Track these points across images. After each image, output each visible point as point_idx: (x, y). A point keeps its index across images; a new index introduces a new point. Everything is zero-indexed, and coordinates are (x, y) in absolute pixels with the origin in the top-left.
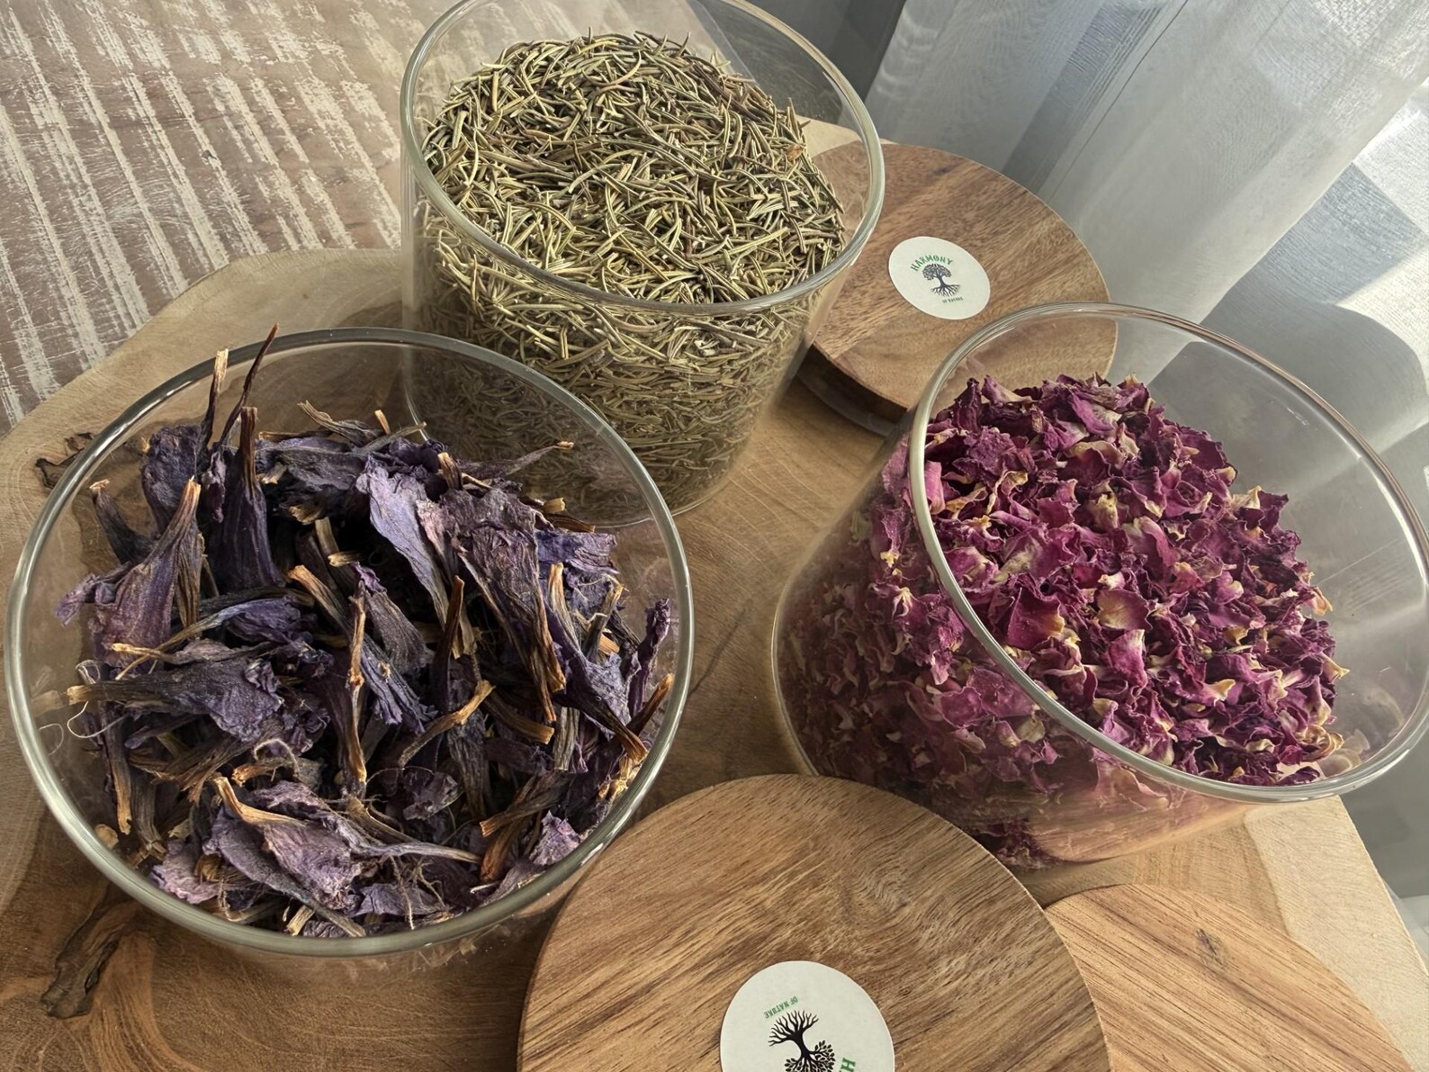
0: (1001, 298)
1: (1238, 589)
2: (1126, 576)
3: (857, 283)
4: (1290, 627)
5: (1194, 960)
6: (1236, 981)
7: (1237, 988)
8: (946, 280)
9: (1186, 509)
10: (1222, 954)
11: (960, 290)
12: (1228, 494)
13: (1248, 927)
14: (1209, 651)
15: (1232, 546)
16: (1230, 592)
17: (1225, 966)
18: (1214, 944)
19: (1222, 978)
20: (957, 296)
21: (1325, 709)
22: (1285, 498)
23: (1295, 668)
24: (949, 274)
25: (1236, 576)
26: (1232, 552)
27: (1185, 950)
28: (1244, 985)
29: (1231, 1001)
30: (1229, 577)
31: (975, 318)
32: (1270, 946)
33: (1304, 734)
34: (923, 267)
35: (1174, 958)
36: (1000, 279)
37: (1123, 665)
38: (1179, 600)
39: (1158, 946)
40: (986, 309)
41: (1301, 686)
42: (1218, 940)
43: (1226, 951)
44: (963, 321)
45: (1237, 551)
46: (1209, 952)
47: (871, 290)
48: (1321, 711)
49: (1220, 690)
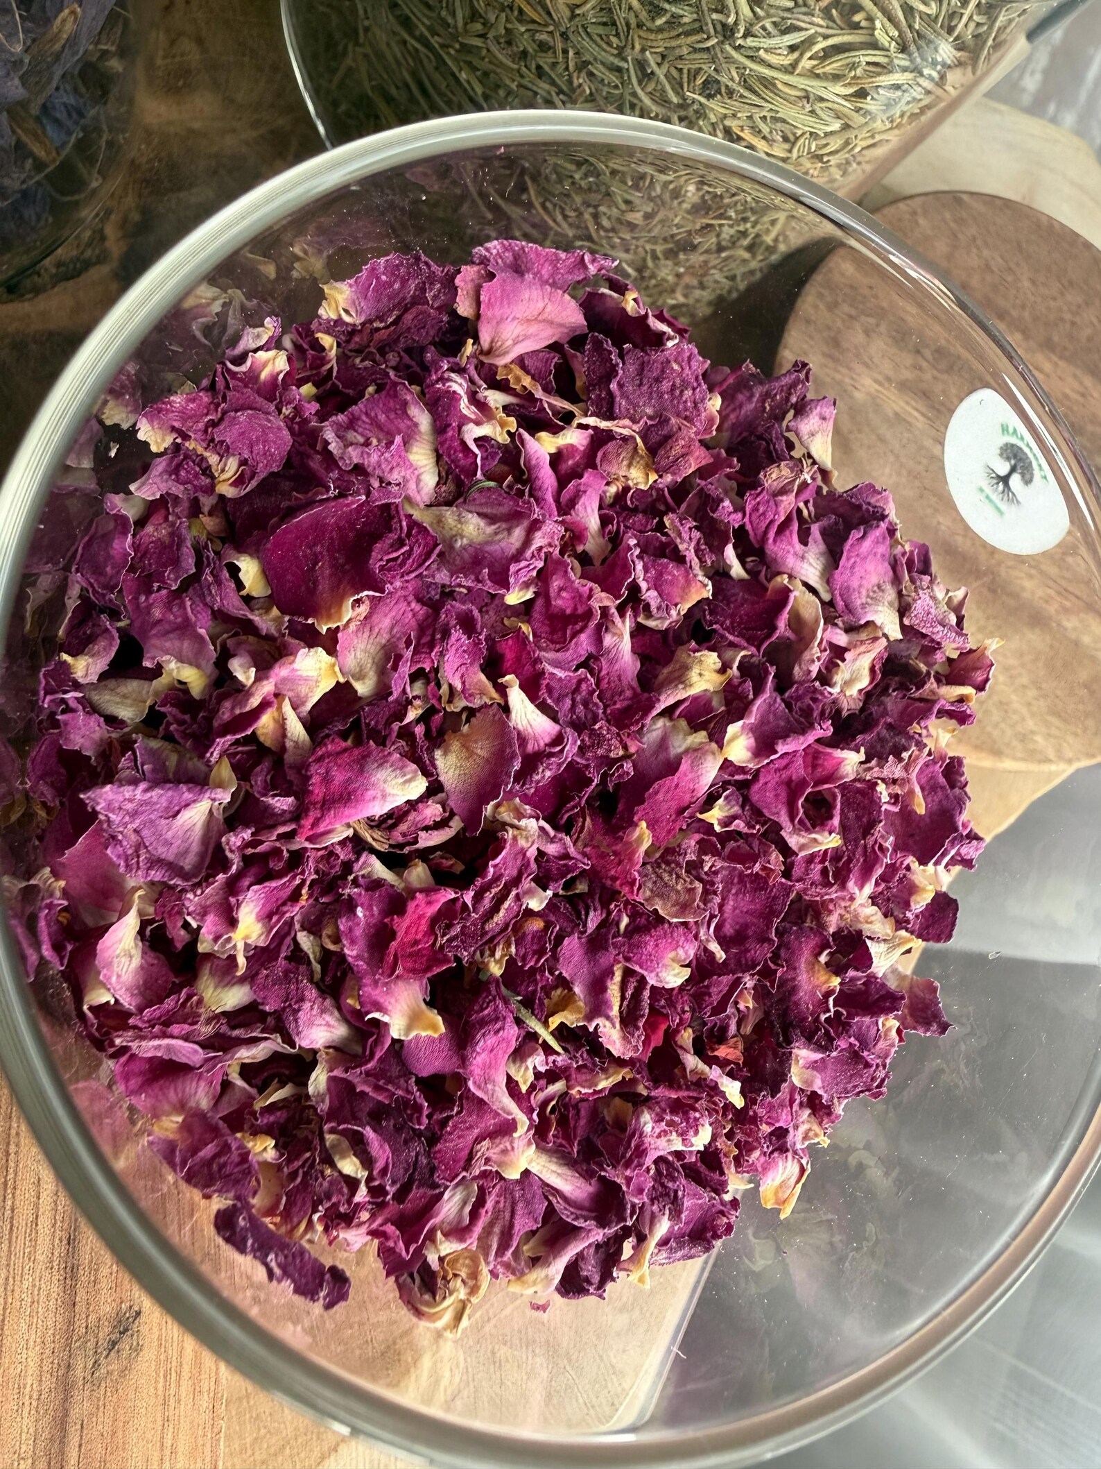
0: (1041, 572)
1: (674, 977)
2: (558, 740)
3: (927, 353)
4: (659, 1119)
5: (70, 1322)
6: (75, 1413)
7: (61, 1423)
8: (1015, 481)
9: (784, 819)
10: (115, 1367)
11: (1014, 508)
12: (869, 889)
13: (196, 1392)
14: (496, 970)
15: (764, 939)
16: (652, 962)
17: (93, 1380)
18: (125, 1345)
19: (65, 1387)
20: (1003, 506)
21: (548, 1279)
22: (944, 1028)
23: (587, 1175)
24: (1028, 481)
25: (703, 968)
26: (751, 944)
27: (81, 1296)
28: (73, 1430)
29: (27, 1422)
30: (689, 951)
31: (984, 545)
32: (182, 1447)
33: (447, 1247)
34: (1013, 440)
35: (52, 1287)
36: (1070, 560)
37: (327, 780)
38: (566, 856)
39: (60, 1250)
40: (1008, 555)
41: (559, 1205)
42: (137, 1349)
43: (124, 1371)
44: (967, 528)
45: (762, 953)
46: (104, 1344)
47: (927, 376)
48: (538, 1274)
49: (414, 1020)
